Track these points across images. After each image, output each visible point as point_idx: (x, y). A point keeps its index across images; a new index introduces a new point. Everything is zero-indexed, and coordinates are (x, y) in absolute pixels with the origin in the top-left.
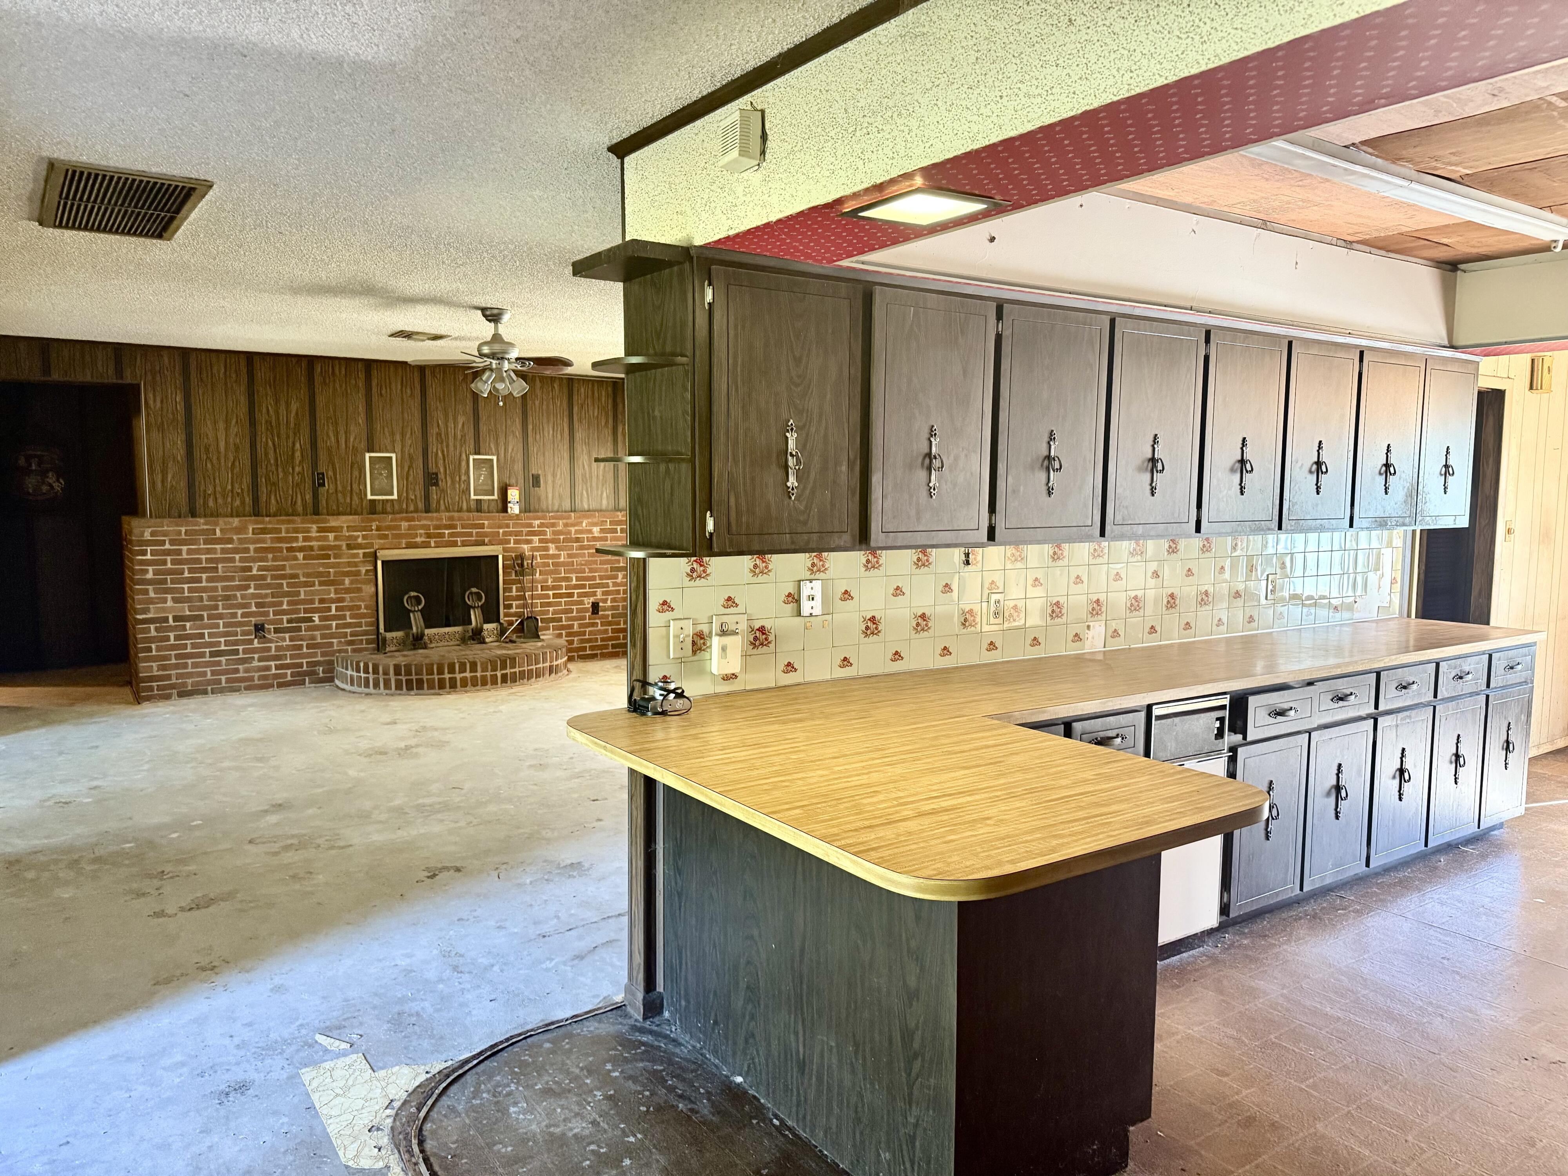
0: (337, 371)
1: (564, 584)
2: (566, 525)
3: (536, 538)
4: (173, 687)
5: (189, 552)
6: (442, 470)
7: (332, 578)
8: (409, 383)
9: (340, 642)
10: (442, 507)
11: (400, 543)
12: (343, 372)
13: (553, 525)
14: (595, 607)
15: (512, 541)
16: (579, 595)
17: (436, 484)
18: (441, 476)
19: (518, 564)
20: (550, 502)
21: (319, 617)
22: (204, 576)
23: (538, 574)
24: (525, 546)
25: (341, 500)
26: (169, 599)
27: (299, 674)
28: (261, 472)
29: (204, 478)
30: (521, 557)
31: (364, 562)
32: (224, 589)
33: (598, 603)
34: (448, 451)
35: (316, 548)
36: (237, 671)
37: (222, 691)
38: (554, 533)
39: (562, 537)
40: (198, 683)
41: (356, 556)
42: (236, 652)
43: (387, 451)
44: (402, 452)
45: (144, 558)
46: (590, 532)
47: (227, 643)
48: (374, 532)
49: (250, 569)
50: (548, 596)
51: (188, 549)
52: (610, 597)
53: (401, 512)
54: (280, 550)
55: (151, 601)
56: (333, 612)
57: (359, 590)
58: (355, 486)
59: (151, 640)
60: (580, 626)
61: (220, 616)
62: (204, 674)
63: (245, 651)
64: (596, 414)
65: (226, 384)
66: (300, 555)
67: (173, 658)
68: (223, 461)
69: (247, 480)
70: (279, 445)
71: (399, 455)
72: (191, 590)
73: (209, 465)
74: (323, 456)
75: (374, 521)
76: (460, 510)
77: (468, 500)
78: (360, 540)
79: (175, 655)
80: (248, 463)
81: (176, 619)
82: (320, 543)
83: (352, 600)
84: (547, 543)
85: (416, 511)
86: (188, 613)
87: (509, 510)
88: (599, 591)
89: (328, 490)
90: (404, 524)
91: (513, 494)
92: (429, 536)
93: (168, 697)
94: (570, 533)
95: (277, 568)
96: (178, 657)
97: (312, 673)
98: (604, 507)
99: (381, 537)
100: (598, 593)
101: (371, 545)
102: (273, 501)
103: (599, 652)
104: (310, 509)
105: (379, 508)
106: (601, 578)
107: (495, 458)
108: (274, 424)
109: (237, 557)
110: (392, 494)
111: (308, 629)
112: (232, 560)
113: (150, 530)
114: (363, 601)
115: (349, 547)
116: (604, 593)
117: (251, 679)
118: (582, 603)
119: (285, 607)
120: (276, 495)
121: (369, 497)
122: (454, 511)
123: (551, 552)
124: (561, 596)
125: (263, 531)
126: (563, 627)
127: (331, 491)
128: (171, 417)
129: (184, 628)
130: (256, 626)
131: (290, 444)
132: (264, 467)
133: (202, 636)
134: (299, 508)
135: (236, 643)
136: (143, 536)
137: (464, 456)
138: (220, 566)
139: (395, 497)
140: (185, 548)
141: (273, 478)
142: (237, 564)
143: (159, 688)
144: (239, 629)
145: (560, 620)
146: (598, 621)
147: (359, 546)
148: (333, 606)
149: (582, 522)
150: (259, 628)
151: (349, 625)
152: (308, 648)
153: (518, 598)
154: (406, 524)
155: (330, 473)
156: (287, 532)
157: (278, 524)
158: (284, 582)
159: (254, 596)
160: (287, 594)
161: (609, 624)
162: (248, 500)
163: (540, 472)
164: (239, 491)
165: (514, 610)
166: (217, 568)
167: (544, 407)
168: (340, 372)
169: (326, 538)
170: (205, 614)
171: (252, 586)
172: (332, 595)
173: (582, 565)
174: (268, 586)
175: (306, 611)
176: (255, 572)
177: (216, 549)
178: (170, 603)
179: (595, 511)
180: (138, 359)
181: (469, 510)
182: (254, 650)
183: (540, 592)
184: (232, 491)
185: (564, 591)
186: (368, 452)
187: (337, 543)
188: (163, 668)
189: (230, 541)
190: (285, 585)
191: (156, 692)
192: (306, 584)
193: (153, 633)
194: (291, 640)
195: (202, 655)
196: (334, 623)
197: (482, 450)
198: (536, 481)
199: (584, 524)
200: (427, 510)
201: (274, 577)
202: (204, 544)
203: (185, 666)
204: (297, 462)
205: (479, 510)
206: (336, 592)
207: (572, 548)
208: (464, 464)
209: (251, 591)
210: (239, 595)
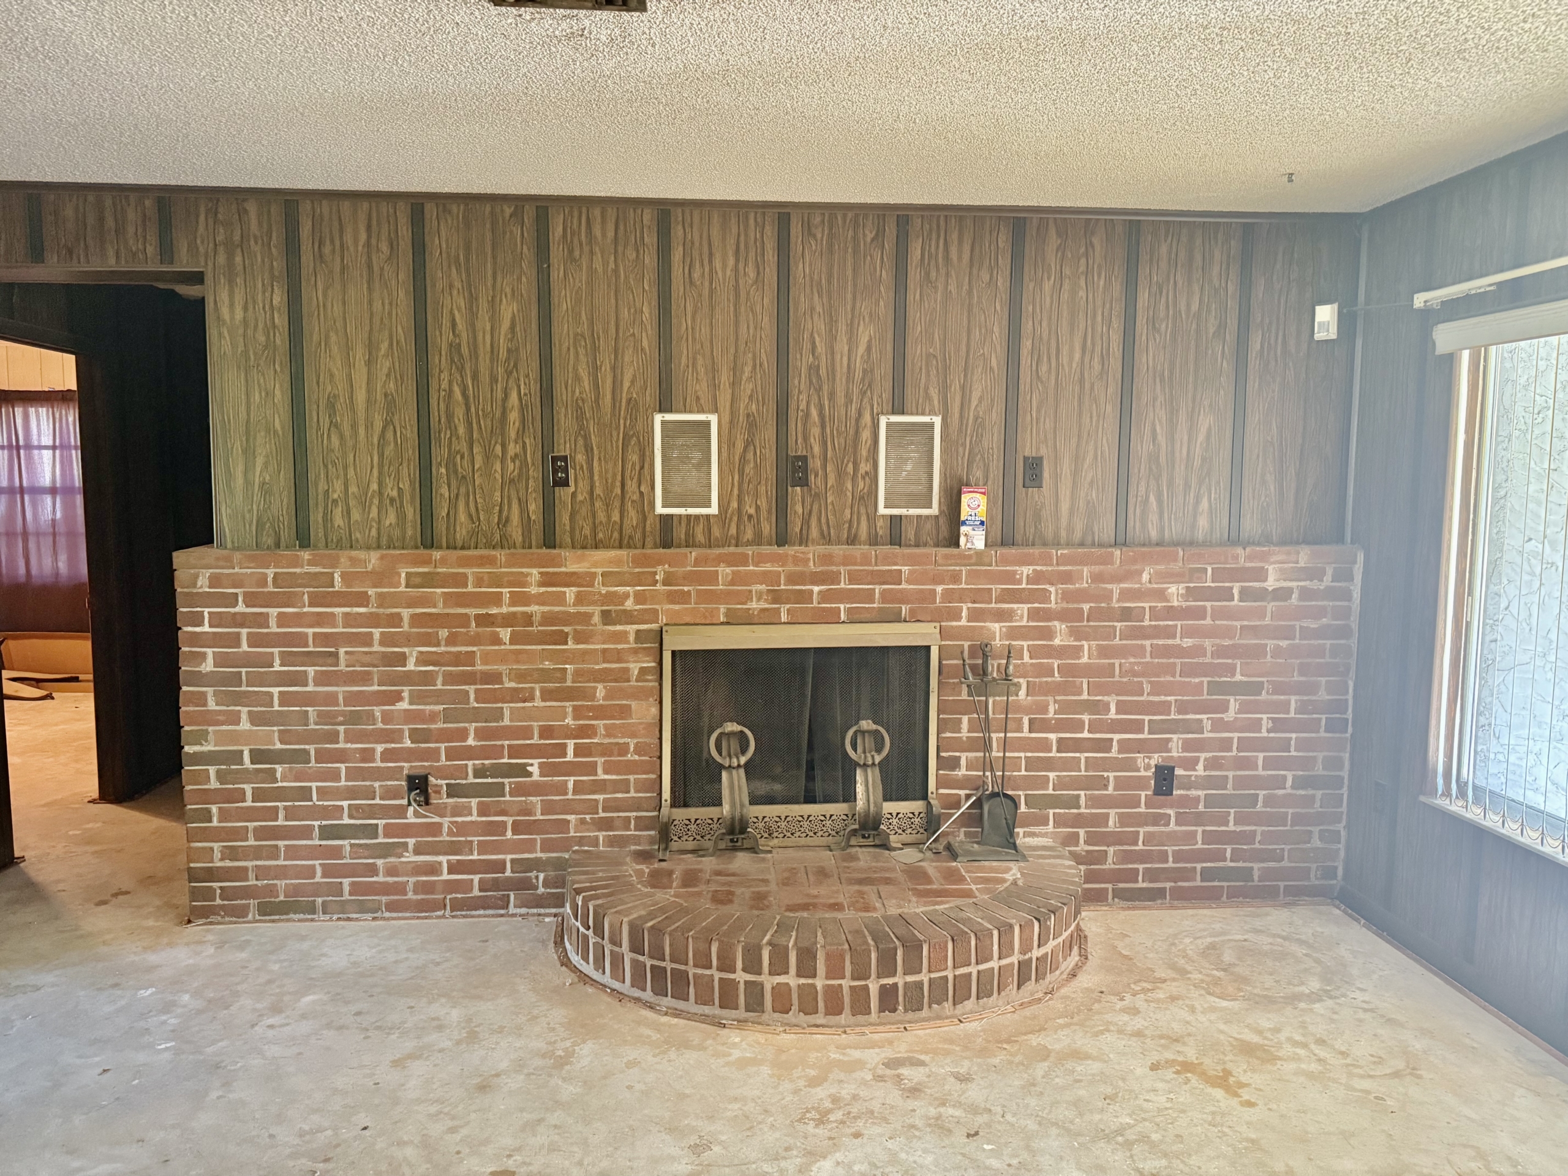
0: (597, 231)
1: (1086, 717)
2: (1097, 578)
3: (1023, 609)
4: (248, 893)
5: (282, 619)
6: (817, 449)
7: (569, 683)
8: (752, 255)
9: (583, 821)
10: (814, 533)
11: (714, 612)
12: (611, 234)
13: (1067, 578)
14: (1164, 779)
15: (964, 614)
16: (1124, 746)
17: (804, 482)
18: (815, 463)
19: (973, 668)
20: (1064, 522)
21: (541, 765)
22: (311, 671)
23: (1022, 693)
24: (996, 627)
25: (601, 516)
26: (244, 717)
27: (496, 885)
28: (440, 454)
29: (326, 466)
30: (983, 651)
31: (635, 651)
32: (350, 699)
33: (1172, 769)
34: (832, 406)
35: (537, 619)
36: (373, 870)
37: (343, 907)
38: (1066, 596)
39: (1086, 607)
40: (296, 890)
41: (621, 637)
42: (372, 831)
43: (701, 411)
44: (733, 413)
45: (198, 629)
46: (1161, 595)
47: (354, 811)
48: (659, 587)
49: (402, 659)
50: (1045, 746)
51: (280, 614)
52: (1203, 756)
53: (724, 542)
54: (464, 620)
55: (210, 719)
56: (570, 756)
57: (625, 712)
58: (631, 486)
59: (208, 796)
60: (1123, 820)
61: (341, 756)
62: (310, 872)
63: (389, 831)
64: (1195, 307)
65: (370, 267)
66: (505, 634)
67: (251, 835)
68: (362, 431)
69: (408, 474)
70: (476, 397)
71: (726, 418)
72: (285, 699)
73: (335, 441)
74: (565, 421)
75: (660, 562)
76: (852, 540)
77: (872, 517)
78: (629, 604)
79: (255, 829)
80: (411, 433)
81: (258, 756)
82: (546, 609)
83: (610, 732)
84: (1049, 620)
85: (758, 540)
86: (279, 746)
87: (962, 540)
88: (1176, 740)
89: (574, 495)
90: (725, 571)
91: (974, 504)
92: (777, 597)
93: (240, 913)
94: (1107, 596)
95: (456, 659)
96: (260, 834)
97: (524, 885)
98: (1200, 536)
99: (672, 598)
100: (1172, 745)
101: (653, 615)
102: (462, 517)
103: (1168, 885)
104: (536, 535)
105: (680, 533)
106: (1182, 708)
107: (937, 421)
108: (465, 350)
109: (377, 633)
110: (708, 505)
111: (517, 791)
112: (367, 640)
113: (208, 573)
114: (633, 735)
115: (607, 618)
116: (1187, 746)
117: (401, 889)
118: (1130, 765)
119: (471, 741)
120: (467, 504)
121: (660, 510)
122: (839, 543)
123: (1057, 642)
124: (1077, 745)
125: (429, 580)
126: (1079, 821)
127: (580, 497)
128: (262, 339)
129: (271, 775)
130: (411, 779)
131: (500, 395)
132: (445, 442)
133: (305, 794)
134: (515, 532)
135: (372, 812)
136: (194, 585)
137: (867, 418)
138: (342, 651)
139: (714, 510)
140: (273, 612)
141: (462, 467)
142: (376, 648)
143: (225, 893)
144: (377, 784)
145: (1074, 802)
146: (1171, 812)
147: (628, 617)
148: (571, 744)
149: (1140, 573)
150: (419, 785)
151: (600, 787)
152: (515, 832)
153: (971, 745)
154: (728, 570)
155: (580, 458)
156: (479, 583)
157: (460, 566)
158: (471, 689)
159: (409, 716)
160: (475, 715)
161: (1199, 819)
162: (411, 512)
163: (1043, 452)
164: (395, 493)
165: (962, 772)
166: (336, 655)
167: (1065, 296)
168: (604, 235)
169: (560, 599)
170: (311, 748)
171: (406, 695)
172: (569, 721)
173: (1135, 674)
174: (438, 697)
175: (514, 752)
176: (411, 666)
177: (333, 614)
178: (245, 725)
179: (1177, 544)
180: (202, 218)
181: (873, 541)
182: (407, 830)
183: (1026, 734)
184: (380, 493)
185: (1086, 735)
186: (661, 411)
187: (583, 609)
188: (231, 853)
189: (362, 599)
190: (472, 696)
191: (218, 901)
192: (515, 696)
193: (214, 784)
194: (481, 813)
195: (306, 833)
196: (571, 781)
197: (908, 406)
198: (1033, 469)
199: (1145, 577)
200: (782, 540)
201: (449, 679)
202: (311, 604)
203: (274, 853)
204: (513, 435)
205: (895, 539)
206: (578, 713)
207: (1111, 634)
208: (866, 435)
209: (404, 705)
210: (378, 714)
